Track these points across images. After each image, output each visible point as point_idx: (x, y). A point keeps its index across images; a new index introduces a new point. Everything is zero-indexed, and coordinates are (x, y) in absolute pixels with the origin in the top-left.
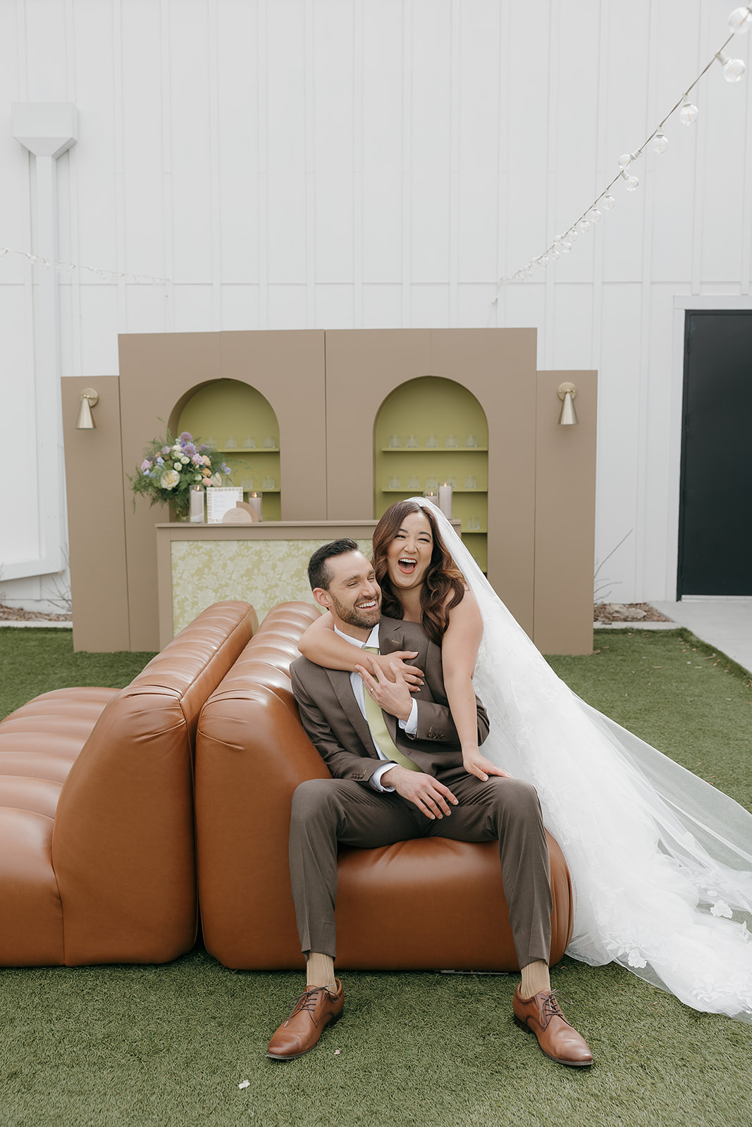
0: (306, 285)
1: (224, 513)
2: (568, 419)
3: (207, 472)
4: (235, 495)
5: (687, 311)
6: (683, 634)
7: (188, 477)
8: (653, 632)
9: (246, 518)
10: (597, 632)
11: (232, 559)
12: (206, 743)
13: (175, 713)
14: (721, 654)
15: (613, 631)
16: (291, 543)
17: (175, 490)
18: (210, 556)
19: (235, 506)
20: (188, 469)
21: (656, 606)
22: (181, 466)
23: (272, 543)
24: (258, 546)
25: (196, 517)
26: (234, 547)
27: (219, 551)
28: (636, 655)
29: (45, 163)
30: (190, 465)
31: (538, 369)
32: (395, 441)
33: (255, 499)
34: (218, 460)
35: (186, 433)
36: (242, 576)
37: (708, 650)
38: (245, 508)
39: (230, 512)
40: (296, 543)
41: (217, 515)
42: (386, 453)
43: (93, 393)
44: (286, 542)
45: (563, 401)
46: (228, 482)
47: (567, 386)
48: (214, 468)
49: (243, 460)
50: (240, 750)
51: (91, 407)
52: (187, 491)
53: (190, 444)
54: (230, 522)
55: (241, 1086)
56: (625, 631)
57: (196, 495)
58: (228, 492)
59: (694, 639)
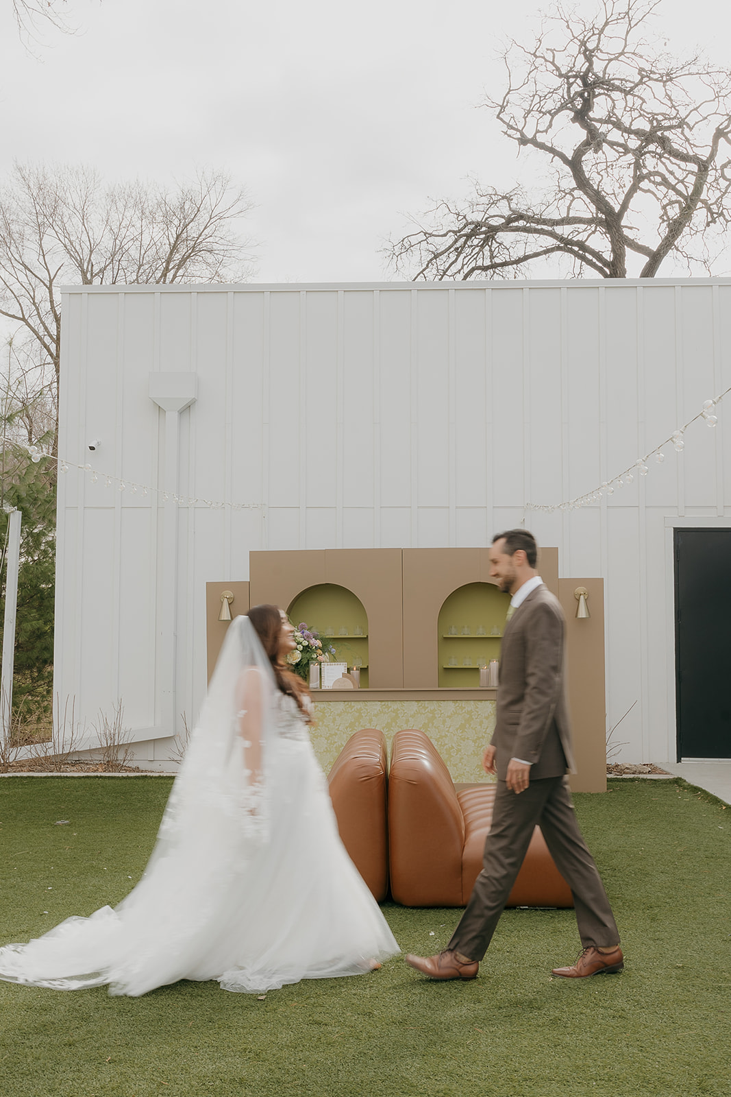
0: (374, 508)
1: (333, 682)
2: (582, 613)
3: (320, 651)
4: (341, 668)
5: (675, 529)
6: (678, 781)
7: (308, 655)
8: (655, 780)
9: (349, 685)
10: (609, 780)
11: (339, 715)
12: (397, 781)
13: (378, 767)
14: (704, 792)
15: (624, 780)
16: (383, 703)
17: (297, 664)
18: (324, 713)
19: (341, 677)
20: (307, 649)
21: (659, 766)
22: (302, 647)
23: (369, 703)
24: (358, 705)
25: (314, 684)
26: (341, 706)
27: (330, 710)
28: (640, 793)
29: (172, 416)
30: (308, 646)
31: (559, 577)
32: (453, 630)
33: (356, 673)
34: (327, 643)
35: (303, 623)
36: (347, 728)
37: (695, 790)
38: (348, 678)
39: (338, 681)
40: (386, 703)
41: (328, 684)
42: (446, 639)
43: (229, 594)
44: (379, 703)
45: (579, 600)
46: (334, 659)
47: (581, 590)
48: (324, 649)
49: (346, 644)
50: (415, 784)
51: (229, 604)
52: (308, 664)
53: (307, 632)
54: (337, 688)
55: (430, 934)
56: (632, 780)
57: (314, 668)
58: (336, 666)
59: (685, 784)
